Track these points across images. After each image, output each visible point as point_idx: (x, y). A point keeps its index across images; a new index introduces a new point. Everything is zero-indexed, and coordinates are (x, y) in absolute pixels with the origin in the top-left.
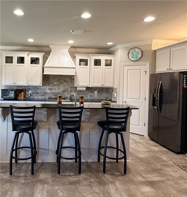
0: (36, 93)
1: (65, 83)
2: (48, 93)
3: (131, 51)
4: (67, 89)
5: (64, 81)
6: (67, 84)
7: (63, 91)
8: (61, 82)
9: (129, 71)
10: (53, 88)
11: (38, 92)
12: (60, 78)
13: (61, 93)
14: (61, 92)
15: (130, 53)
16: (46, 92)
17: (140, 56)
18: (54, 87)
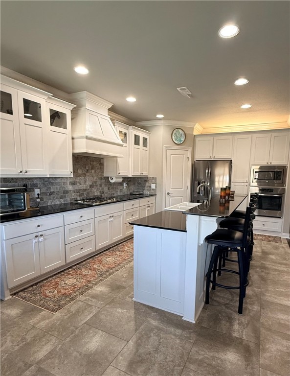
0: (48, 194)
1: (93, 171)
2: (70, 191)
3: (175, 131)
4: (95, 182)
5: (91, 167)
6: (95, 172)
7: (91, 186)
8: (88, 169)
9: (172, 155)
10: (77, 180)
11: (52, 191)
12: (85, 160)
13: (88, 190)
14: (89, 188)
15: (173, 134)
16: (66, 189)
17: (183, 139)
18: (79, 178)
